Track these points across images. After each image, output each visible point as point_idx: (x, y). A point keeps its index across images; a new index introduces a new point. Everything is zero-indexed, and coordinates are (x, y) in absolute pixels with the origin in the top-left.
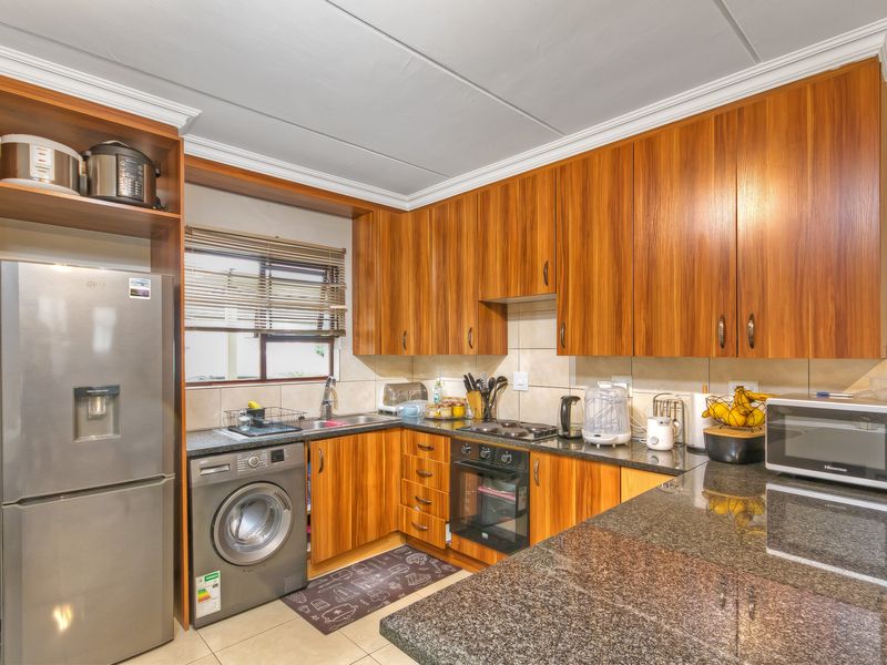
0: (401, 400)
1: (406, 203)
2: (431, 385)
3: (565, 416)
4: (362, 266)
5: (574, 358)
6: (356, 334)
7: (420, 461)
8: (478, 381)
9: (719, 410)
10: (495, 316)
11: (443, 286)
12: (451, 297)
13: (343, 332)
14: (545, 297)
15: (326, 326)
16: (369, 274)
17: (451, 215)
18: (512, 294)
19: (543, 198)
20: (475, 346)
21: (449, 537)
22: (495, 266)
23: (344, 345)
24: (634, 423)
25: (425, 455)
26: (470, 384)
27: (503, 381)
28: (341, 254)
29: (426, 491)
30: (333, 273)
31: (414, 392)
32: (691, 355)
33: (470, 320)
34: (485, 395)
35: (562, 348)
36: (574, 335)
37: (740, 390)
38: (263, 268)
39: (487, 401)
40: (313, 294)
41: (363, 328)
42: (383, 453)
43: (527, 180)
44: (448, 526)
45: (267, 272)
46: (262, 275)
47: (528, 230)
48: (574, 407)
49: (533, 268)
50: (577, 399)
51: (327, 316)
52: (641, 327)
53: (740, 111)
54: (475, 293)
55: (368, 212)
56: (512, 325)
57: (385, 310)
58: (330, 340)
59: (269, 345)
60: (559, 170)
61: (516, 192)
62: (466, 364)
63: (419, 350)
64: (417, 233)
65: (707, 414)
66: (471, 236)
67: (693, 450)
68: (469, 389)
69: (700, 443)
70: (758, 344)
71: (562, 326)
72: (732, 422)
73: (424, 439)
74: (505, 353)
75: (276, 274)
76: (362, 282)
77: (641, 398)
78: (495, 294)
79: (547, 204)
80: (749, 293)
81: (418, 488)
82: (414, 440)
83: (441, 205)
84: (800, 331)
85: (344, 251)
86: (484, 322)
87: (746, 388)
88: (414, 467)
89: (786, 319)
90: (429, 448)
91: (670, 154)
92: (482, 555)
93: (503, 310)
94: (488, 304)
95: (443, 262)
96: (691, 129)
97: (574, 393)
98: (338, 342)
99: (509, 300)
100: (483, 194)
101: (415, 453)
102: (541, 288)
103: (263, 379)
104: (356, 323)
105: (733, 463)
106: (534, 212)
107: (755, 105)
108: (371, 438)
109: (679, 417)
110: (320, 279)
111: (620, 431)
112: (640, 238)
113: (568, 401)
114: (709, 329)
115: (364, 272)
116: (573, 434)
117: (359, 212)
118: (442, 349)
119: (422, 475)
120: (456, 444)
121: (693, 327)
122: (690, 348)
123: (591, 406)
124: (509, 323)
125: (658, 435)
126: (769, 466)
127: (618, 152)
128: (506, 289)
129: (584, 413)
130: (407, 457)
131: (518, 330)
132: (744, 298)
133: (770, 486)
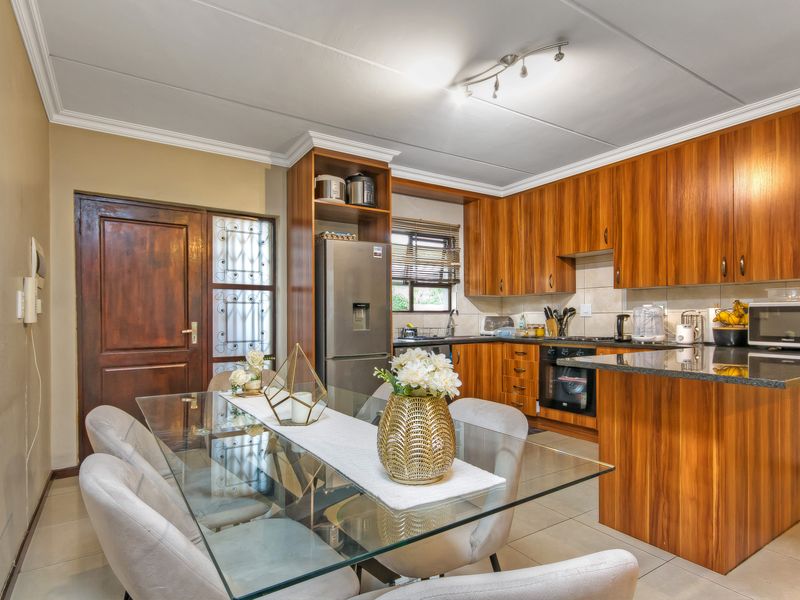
0: (496, 328)
1: (501, 192)
2: (516, 318)
3: (620, 328)
4: (472, 236)
5: (625, 291)
6: (467, 282)
7: (517, 363)
8: (555, 311)
9: (724, 315)
10: (567, 266)
11: (529, 249)
12: (536, 255)
13: (458, 281)
14: (605, 252)
15: (446, 276)
16: (477, 241)
17: (536, 200)
18: (581, 250)
19: (604, 187)
20: (554, 287)
21: (538, 409)
22: (569, 234)
23: (458, 290)
24: (669, 331)
25: (521, 359)
26: (548, 313)
27: (572, 311)
28: (456, 229)
29: (522, 381)
30: (449, 241)
31: (504, 323)
32: (705, 282)
33: (550, 268)
34: (560, 320)
35: (618, 283)
36: (626, 274)
37: (738, 302)
38: (411, 239)
39: (561, 324)
40: (438, 255)
41: (473, 278)
42: (492, 357)
43: (592, 176)
44: (538, 403)
45: (414, 243)
46: (410, 244)
47: (593, 209)
48: (626, 323)
49: (597, 232)
50: (628, 316)
51: (446, 269)
52: (672, 268)
53: (736, 132)
54: (554, 252)
55: (476, 200)
56: (579, 273)
57: (488, 266)
58: (449, 286)
59: (415, 289)
60: (615, 169)
61: (584, 184)
62: (544, 301)
63: (511, 292)
64: (510, 213)
65: (716, 320)
66: (551, 213)
67: (708, 344)
68: (548, 317)
69: (711, 339)
70: (746, 274)
71: (617, 268)
72: (731, 322)
73: (520, 348)
74: (574, 291)
75: (419, 243)
76: (472, 247)
77: (673, 316)
78: (568, 251)
79: (607, 191)
80: (741, 243)
81: (515, 380)
82: (512, 348)
83: (528, 193)
84: (772, 265)
85: (459, 226)
86: (560, 270)
87: (741, 300)
88: (512, 365)
89: (764, 257)
90: (524, 354)
91: (691, 159)
92: (563, 417)
93: (572, 262)
94: (563, 259)
95: (529, 231)
96: (704, 143)
97: (625, 312)
98: (455, 288)
99: (578, 255)
100: (560, 185)
101: (512, 357)
102: (602, 245)
103: (411, 311)
104: (467, 274)
105: (732, 346)
106: (597, 196)
107: (745, 129)
108: (485, 347)
109: (700, 325)
110: (442, 246)
111: (658, 333)
112: (671, 211)
113: (621, 318)
114: (716, 265)
115: (472, 240)
116: (625, 338)
117: (468, 200)
118: (529, 290)
119: (518, 371)
120: (543, 349)
121: (706, 265)
122: (704, 278)
123: (637, 319)
124: (577, 271)
125: (684, 334)
126: (750, 343)
127: (656, 156)
128: (577, 248)
129: (633, 326)
130: (507, 361)
131: (583, 276)
132: (738, 246)
133: (750, 354)
